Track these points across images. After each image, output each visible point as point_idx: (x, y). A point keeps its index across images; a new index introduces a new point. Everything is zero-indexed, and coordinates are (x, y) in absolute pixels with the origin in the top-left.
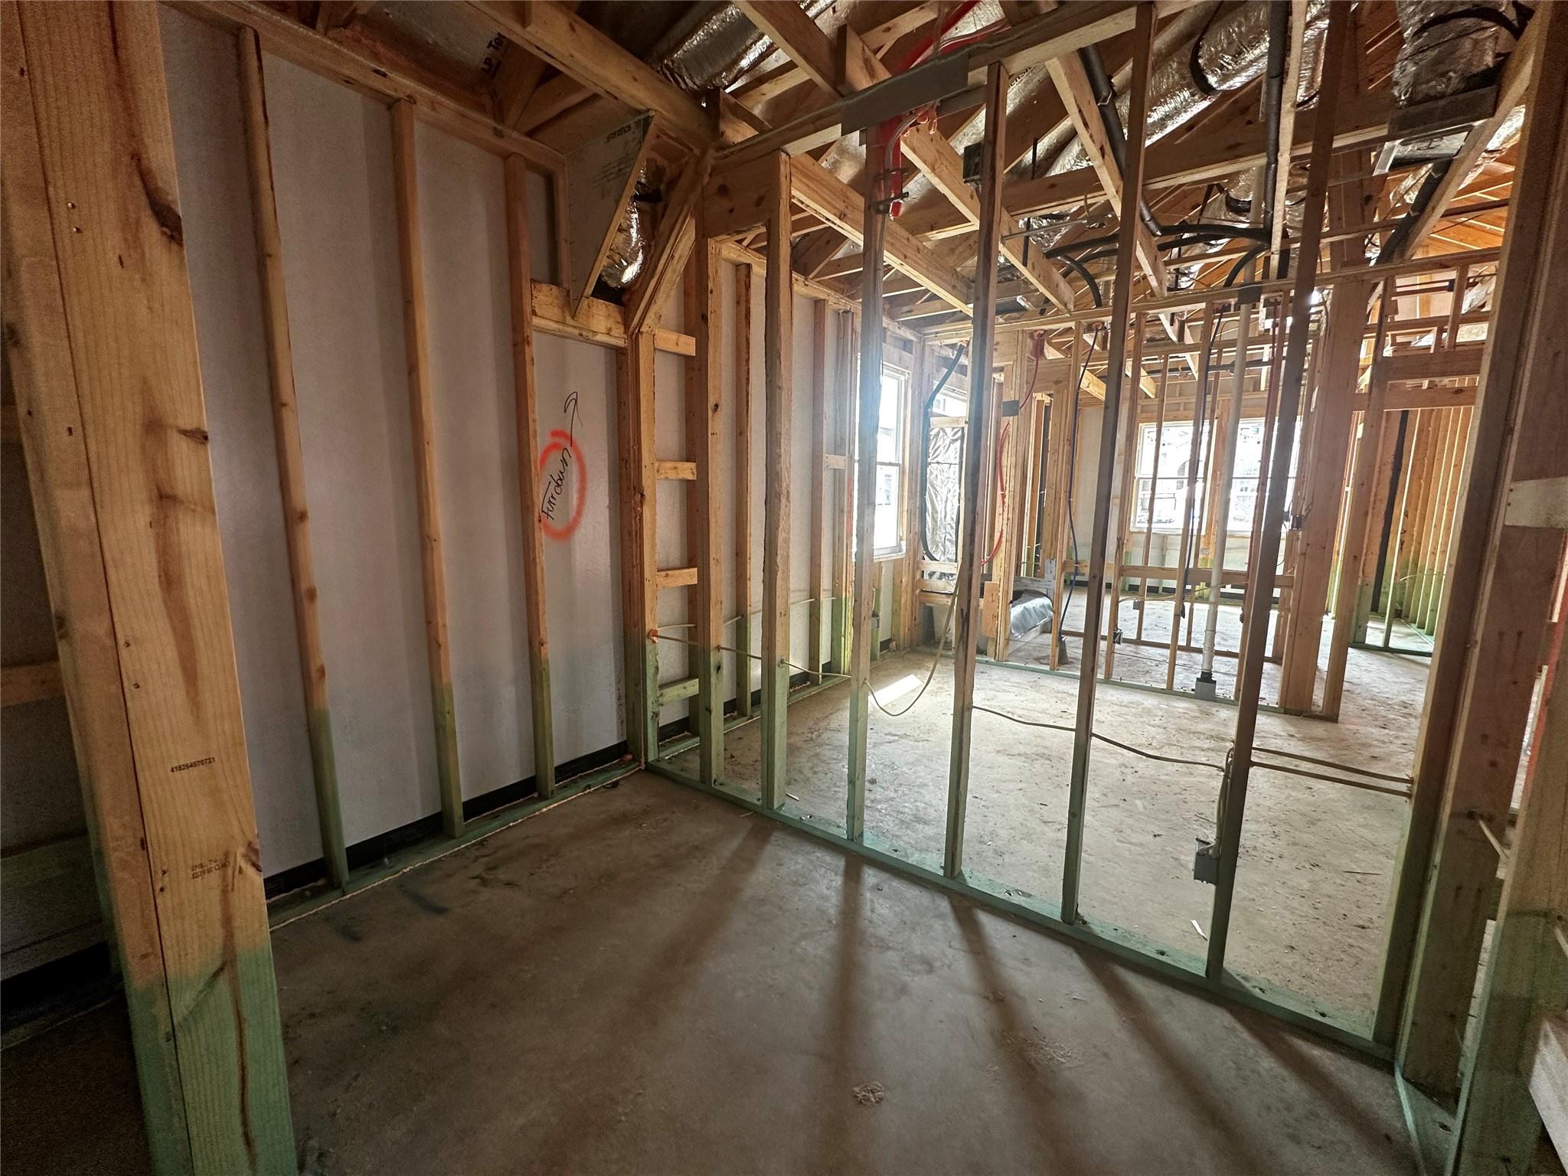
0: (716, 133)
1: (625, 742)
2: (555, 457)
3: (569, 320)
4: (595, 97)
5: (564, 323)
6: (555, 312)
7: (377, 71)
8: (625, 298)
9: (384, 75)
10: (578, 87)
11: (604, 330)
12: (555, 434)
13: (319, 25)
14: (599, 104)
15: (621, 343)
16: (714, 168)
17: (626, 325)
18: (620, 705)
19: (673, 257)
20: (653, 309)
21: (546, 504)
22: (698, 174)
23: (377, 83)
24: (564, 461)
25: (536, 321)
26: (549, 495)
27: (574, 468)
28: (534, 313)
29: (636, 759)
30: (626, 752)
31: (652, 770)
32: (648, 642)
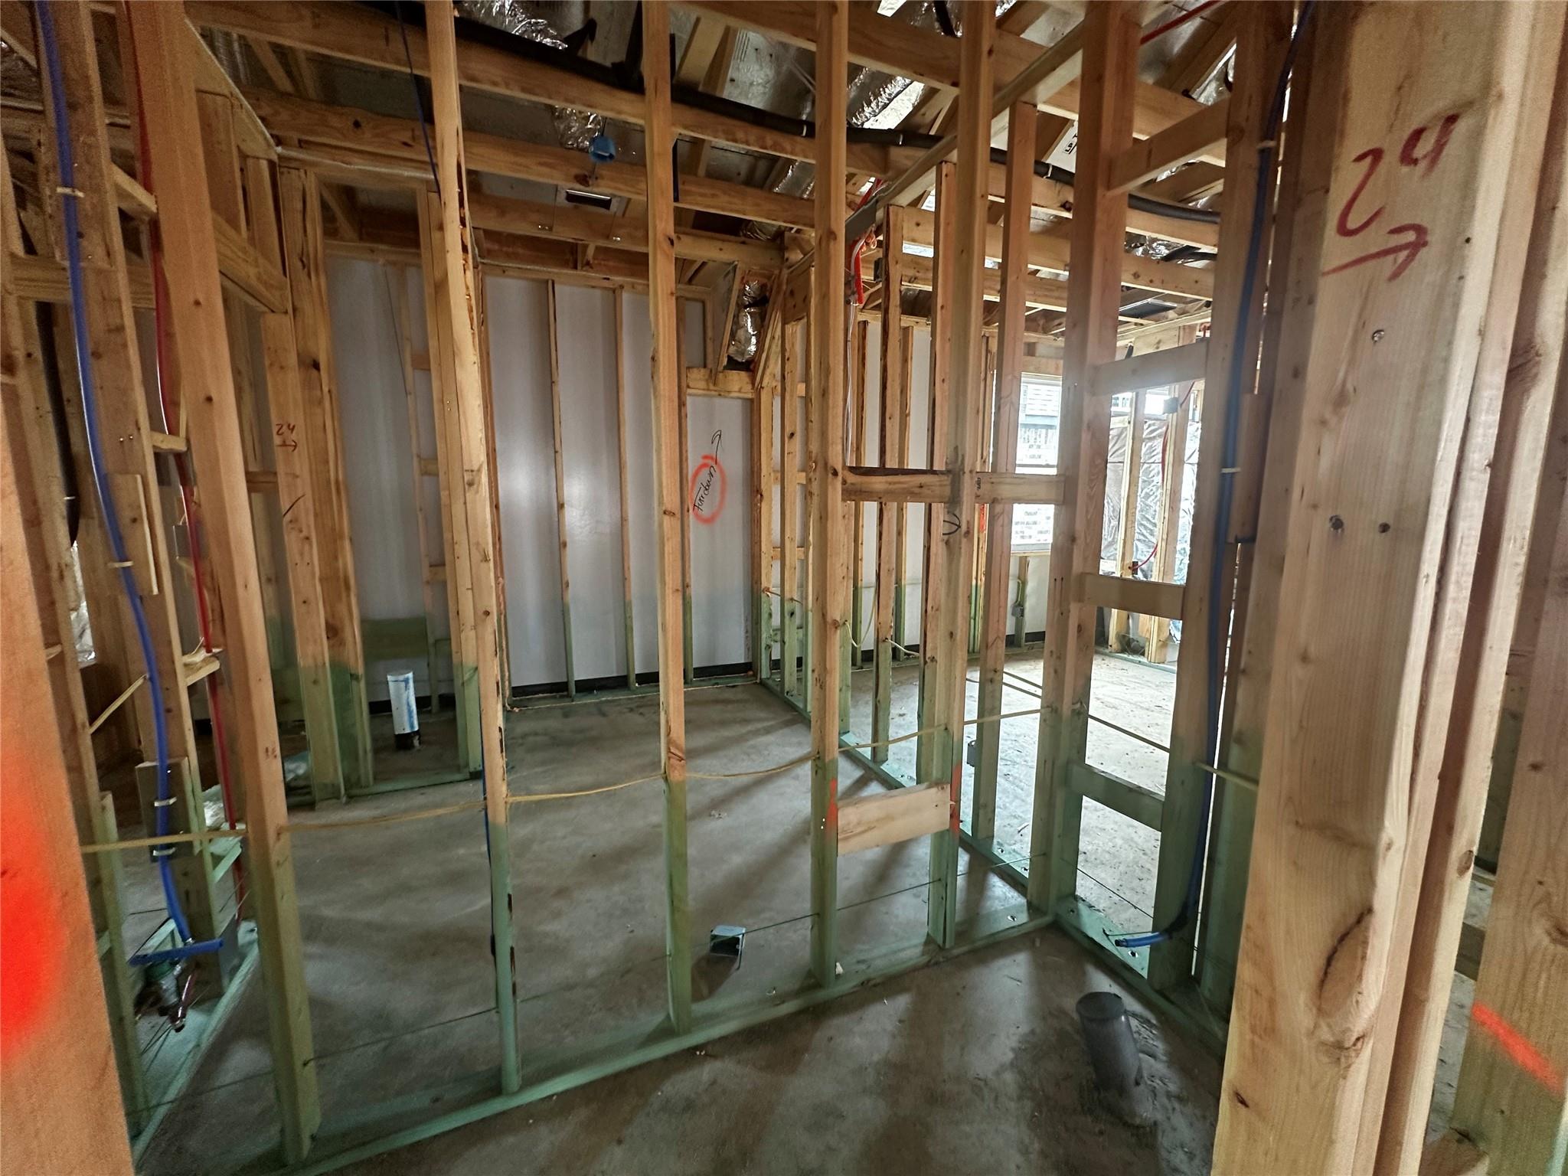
0: (785, 260)
1: (750, 663)
2: (705, 472)
3: (712, 387)
4: (704, 264)
5: (708, 390)
6: (702, 384)
7: (605, 279)
8: (752, 367)
9: (608, 279)
10: (693, 262)
11: (737, 390)
12: (706, 457)
13: (579, 268)
14: (706, 268)
15: (750, 396)
16: (787, 280)
17: (753, 384)
18: (747, 637)
19: (774, 338)
20: (768, 372)
21: (698, 501)
22: (779, 286)
23: (606, 284)
24: (711, 474)
25: (689, 391)
26: (700, 495)
27: (717, 475)
28: (688, 387)
29: (755, 675)
30: (750, 669)
31: (763, 684)
32: (763, 595)
